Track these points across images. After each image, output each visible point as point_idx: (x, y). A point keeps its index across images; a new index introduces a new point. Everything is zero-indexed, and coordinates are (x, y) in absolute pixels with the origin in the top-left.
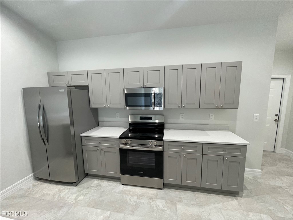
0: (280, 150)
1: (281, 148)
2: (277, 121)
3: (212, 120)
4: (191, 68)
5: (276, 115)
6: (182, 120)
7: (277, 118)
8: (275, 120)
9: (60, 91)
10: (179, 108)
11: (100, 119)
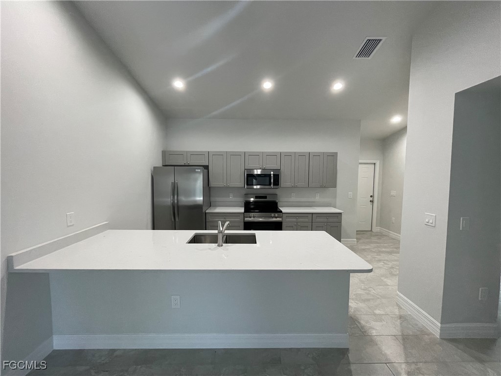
0: (376, 229)
1: (376, 226)
2: (372, 201)
3: (318, 198)
4: (302, 155)
5: (371, 196)
6: (294, 199)
7: (371, 199)
8: (371, 201)
9: (197, 170)
10: (292, 187)
11: (212, 199)
